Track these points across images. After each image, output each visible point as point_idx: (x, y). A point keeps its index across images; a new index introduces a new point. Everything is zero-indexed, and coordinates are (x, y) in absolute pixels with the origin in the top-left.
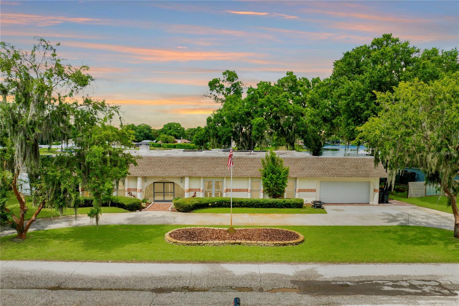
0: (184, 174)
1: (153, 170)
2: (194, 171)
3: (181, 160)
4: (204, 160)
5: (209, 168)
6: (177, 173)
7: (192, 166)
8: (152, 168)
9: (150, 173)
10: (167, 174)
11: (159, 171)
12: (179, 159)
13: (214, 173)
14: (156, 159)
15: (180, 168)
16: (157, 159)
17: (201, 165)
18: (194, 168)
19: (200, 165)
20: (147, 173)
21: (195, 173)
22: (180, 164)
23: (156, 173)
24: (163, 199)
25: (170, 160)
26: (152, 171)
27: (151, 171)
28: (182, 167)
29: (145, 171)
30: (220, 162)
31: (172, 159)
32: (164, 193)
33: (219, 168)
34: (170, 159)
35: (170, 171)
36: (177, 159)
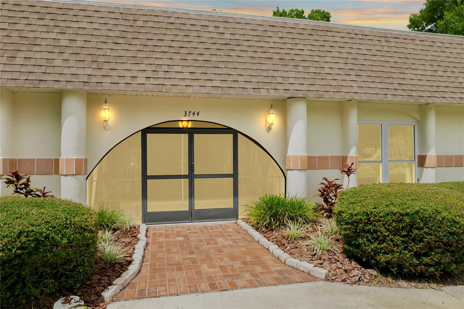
0: (291, 87)
1: (146, 61)
2: (329, 77)
3: (270, 34)
4: (357, 41)
5: (380, 69)
6: (261, 79)
7: (317, 59)
8: (140, 55)
9: (129, 74)
10: (215, 84)
11: (178, 69)
12: (261, 28)
13: (404, 87)
14: (155, 19)
15: (268, 61)
16: (160, 19)
17: (350, 56)
18: (326, 65)
19: (345, 55)
20: (113, 73)
21: (334, 83)
22: (266, 45)
23: (161, 75)
24: (187, 209)
25: (221, 30)
26: (142, 67)
27: (136, 67)
28: (277, 56)
29: (106, 66)
30: (412, 51)
31: (228, 25)
32: (191, 176)
33: (414, 72)
34: (221, 25)
35: (225, 71)
36: (249, 27)
